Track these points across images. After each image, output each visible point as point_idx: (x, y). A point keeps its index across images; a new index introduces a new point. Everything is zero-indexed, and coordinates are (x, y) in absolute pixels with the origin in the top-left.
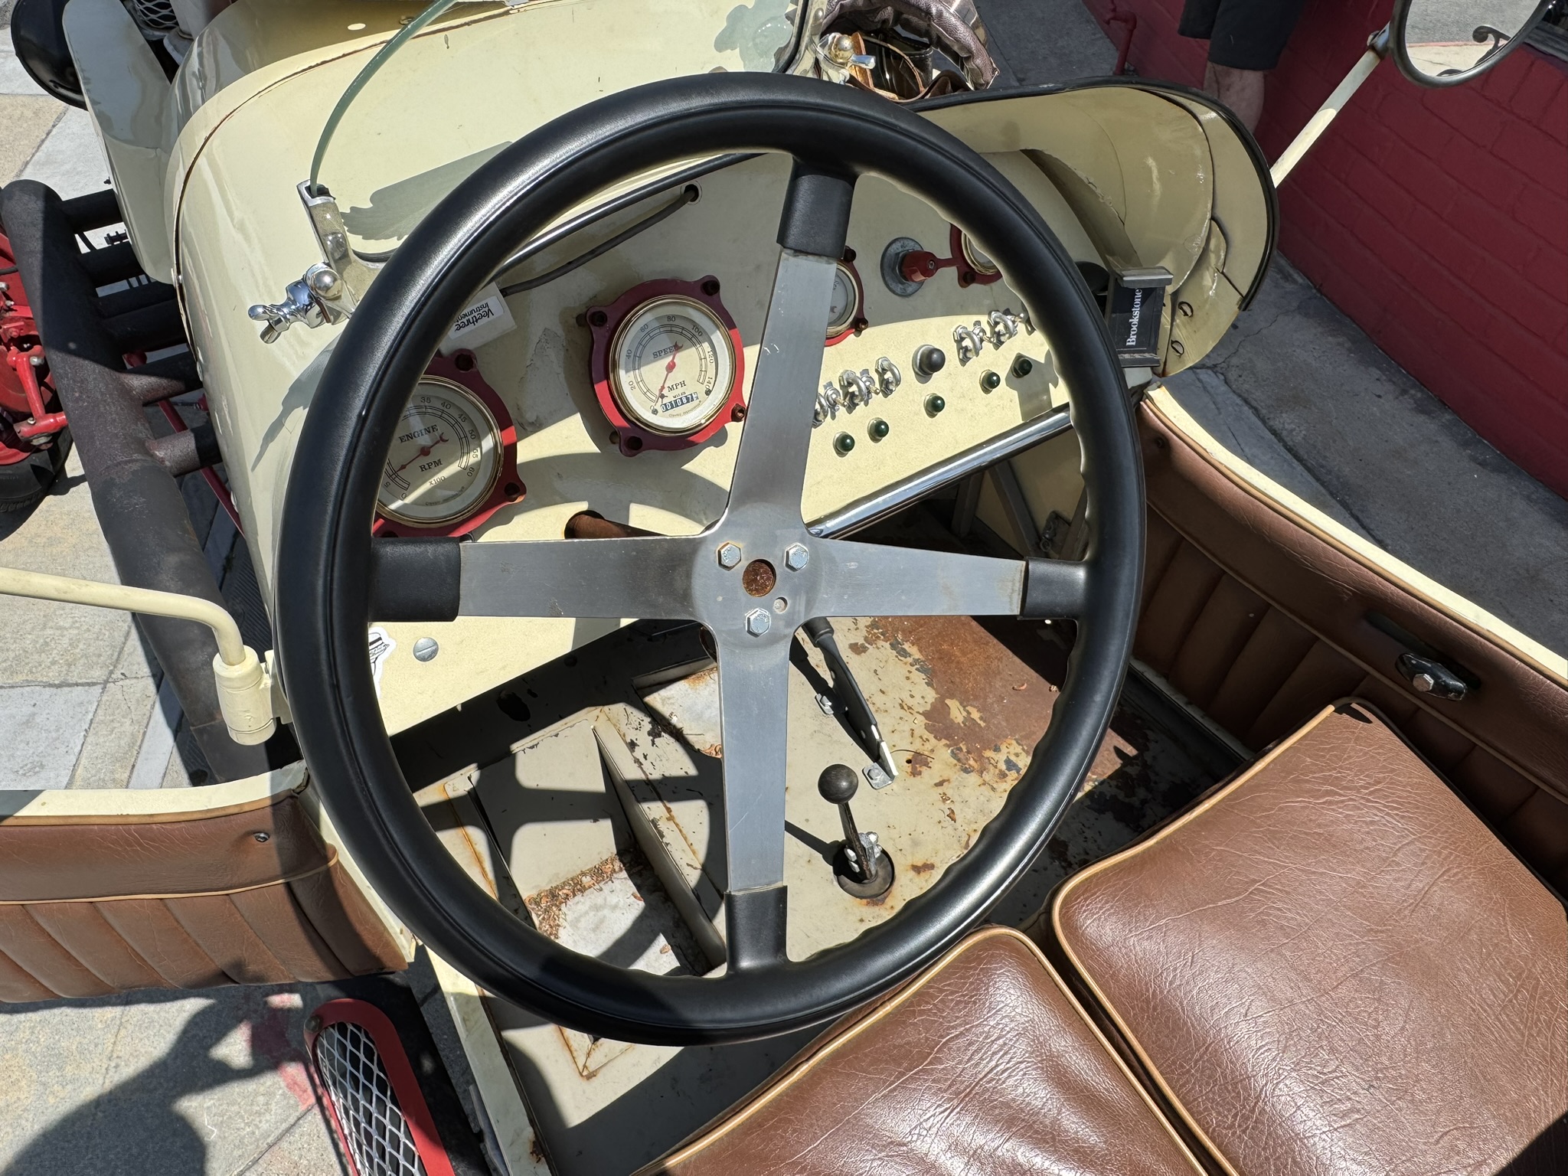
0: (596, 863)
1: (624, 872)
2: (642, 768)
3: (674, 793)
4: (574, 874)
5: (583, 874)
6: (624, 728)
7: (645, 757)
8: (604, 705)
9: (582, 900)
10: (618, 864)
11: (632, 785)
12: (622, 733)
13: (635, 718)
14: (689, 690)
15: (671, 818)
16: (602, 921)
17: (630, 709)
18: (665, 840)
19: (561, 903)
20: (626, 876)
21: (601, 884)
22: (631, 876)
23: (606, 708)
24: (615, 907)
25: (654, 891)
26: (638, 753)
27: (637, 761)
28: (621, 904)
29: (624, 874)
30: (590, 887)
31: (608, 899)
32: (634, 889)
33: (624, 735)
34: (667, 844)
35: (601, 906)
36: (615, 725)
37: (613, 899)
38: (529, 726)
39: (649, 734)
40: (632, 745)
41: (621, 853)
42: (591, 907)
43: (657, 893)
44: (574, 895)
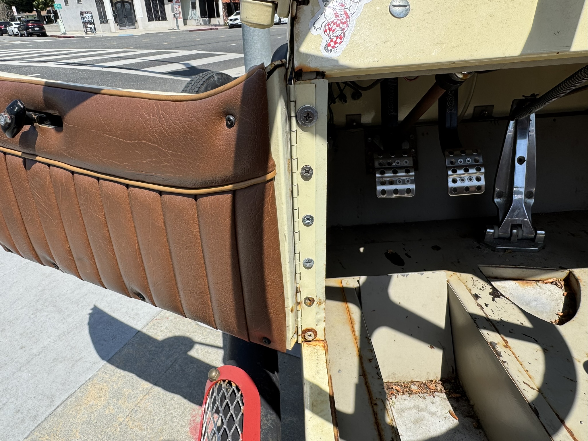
0: (424, 380)
1: (444, 394)
2: (483, 311)
3: (510, 332)
4: (407, 380)
5: (413, 383)
6: (470, 286)
7: (486, 305)
8: (456, 272)
9: (409, 399)
10: (440, 387)
11: (474, 317)
12: (469, 289)
13: (480, 284)
14: (519, 287)
15: (507, 347)
16: (421, 419)
17: (475, 278)
18: (501, 358)
19: (392, 394)
20: (445, 397)
21: (425, 395)
22: (449, 399)
23: (458, 274)
24: (433, 414)
25: (467, 417)
26: (480, 301)
27: (479, 305)
28: (439, 414)
29: (444, 396)
30: (416, 394)
31: (429, 407)
32: (451, 408)
33: (470, 290)
34: (504, 362)
35: (422, 409)
36: (464, 283)
37: (433, 409)
38: (403, 269)
39: (490, 294)
40: (476, 297)
41: (444, 380)
42: (414, 407)
43: (470, 419)
44: (404, 393)
